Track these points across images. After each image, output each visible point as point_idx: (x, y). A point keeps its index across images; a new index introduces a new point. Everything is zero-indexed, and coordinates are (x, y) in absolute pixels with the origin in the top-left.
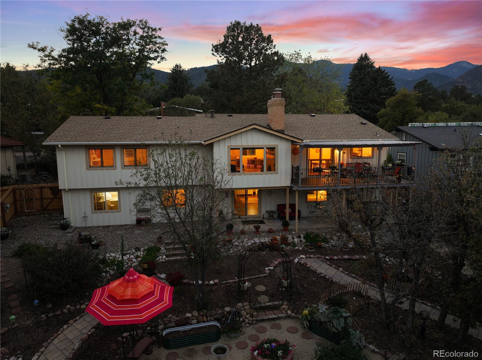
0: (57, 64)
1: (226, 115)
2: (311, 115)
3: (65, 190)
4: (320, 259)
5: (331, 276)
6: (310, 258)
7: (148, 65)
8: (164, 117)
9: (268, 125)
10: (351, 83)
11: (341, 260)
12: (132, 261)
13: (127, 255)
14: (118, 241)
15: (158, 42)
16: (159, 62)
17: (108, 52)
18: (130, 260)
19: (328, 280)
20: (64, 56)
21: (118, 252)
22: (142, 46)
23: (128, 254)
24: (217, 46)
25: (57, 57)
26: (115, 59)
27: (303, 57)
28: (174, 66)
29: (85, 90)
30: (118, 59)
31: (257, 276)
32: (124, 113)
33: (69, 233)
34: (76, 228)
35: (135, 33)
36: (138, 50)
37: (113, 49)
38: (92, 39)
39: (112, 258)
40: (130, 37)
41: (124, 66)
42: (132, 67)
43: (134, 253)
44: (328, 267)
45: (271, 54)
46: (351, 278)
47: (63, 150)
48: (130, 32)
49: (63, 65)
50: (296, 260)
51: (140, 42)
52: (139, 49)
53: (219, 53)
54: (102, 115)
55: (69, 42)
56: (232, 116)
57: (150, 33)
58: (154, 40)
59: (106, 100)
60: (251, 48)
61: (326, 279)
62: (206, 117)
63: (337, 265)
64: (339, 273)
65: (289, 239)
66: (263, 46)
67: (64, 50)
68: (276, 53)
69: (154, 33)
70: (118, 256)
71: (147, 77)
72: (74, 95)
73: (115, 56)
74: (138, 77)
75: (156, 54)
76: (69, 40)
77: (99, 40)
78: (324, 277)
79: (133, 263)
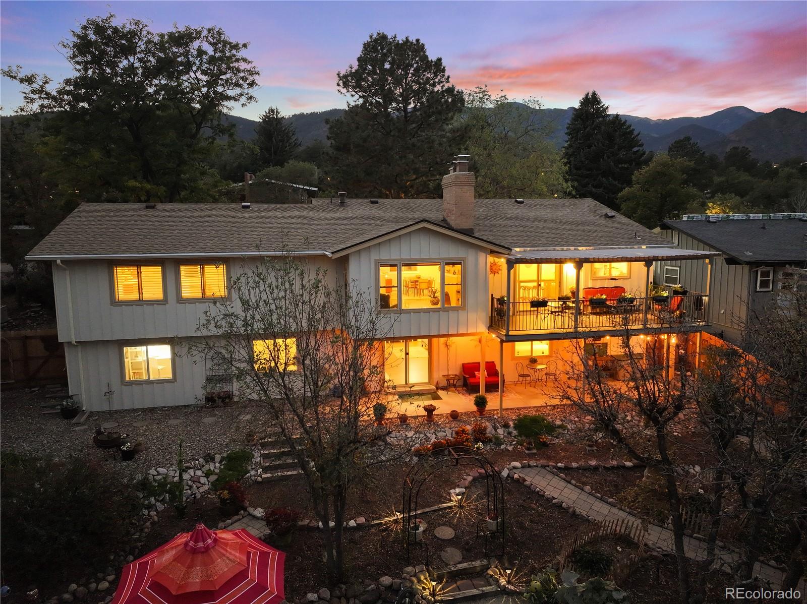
0: (55, 107)
1: (367, 200)
2: (516, 201)
3: (69, 343)
4: (547, 468)
5: (570, 503)
6: (530, 466)
7: (225, 110)
8: (255, 205)
9: (444, 220)
10: (569, 143)
11: (585, 470)
12: (200, 482)
13: (189, 471)
14: (172, 442)
15: (242, 68)
16: (243, 105)
17: (151, 85)
18: (195, 480)
19: (566, 510)
20: (69, 93)
21: (172, 465)
22: (212, 75)
23: (191, 468)
24: (345, 77)
25: (54, 93)
26: (163, 99)
27: (493, 98)
28: (267, 111)
29: (108, 153)
30: (170, 99)
31: (436, 507)
32: (182, 197)
33: (78, 424)
34: (92, 414)
35: (201, 52)
36: (205, 83)
37: (160, 80)
38: (120, 62)
39: (160, 477)
40: (191, 59)
41: (180, 111)
42: (195, 113)
43: (203, 466)
44: (563, 484)
45: (442, 91)
46: (606, 506)
47: (65, 269)
48: (192, 50)
49: (67, 108)
50: (505, 473)
51: (210, 69)
52: (207, 81)
53: (350, 90)
54: (140, 201)
55: (78, 67)
56: (377, 202)
57: (227, 52)
58: (236, 65)
59: (148, 173)
60: (406, 81)
61: (563, 508)
62: (332, 204)
63: (579, 480)
64: (584, 496)
65: (488, 430)
66: (428, 79)
67: (68, 82)
68: (450, 91)
69: (234, 52)
70: (172, 473)
71: (223, 131)
72: (86, 164)
73: (163, 93)
74: (206, 132)
75: (238, 91)
76: (78, 63)
77: (133, 63)
78: (559, 506)
79: (200, 485)
